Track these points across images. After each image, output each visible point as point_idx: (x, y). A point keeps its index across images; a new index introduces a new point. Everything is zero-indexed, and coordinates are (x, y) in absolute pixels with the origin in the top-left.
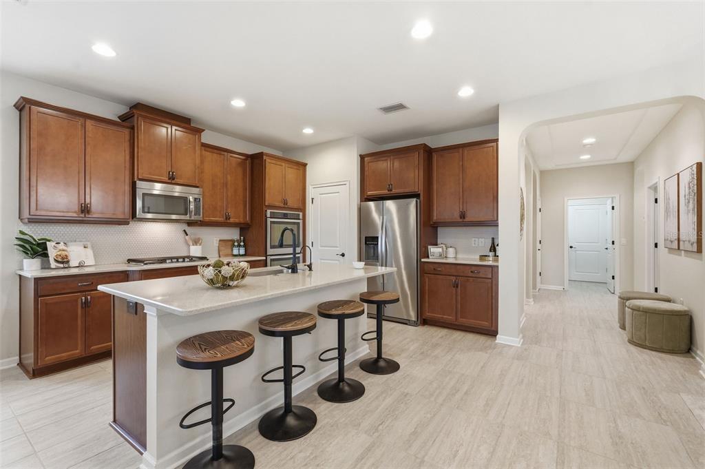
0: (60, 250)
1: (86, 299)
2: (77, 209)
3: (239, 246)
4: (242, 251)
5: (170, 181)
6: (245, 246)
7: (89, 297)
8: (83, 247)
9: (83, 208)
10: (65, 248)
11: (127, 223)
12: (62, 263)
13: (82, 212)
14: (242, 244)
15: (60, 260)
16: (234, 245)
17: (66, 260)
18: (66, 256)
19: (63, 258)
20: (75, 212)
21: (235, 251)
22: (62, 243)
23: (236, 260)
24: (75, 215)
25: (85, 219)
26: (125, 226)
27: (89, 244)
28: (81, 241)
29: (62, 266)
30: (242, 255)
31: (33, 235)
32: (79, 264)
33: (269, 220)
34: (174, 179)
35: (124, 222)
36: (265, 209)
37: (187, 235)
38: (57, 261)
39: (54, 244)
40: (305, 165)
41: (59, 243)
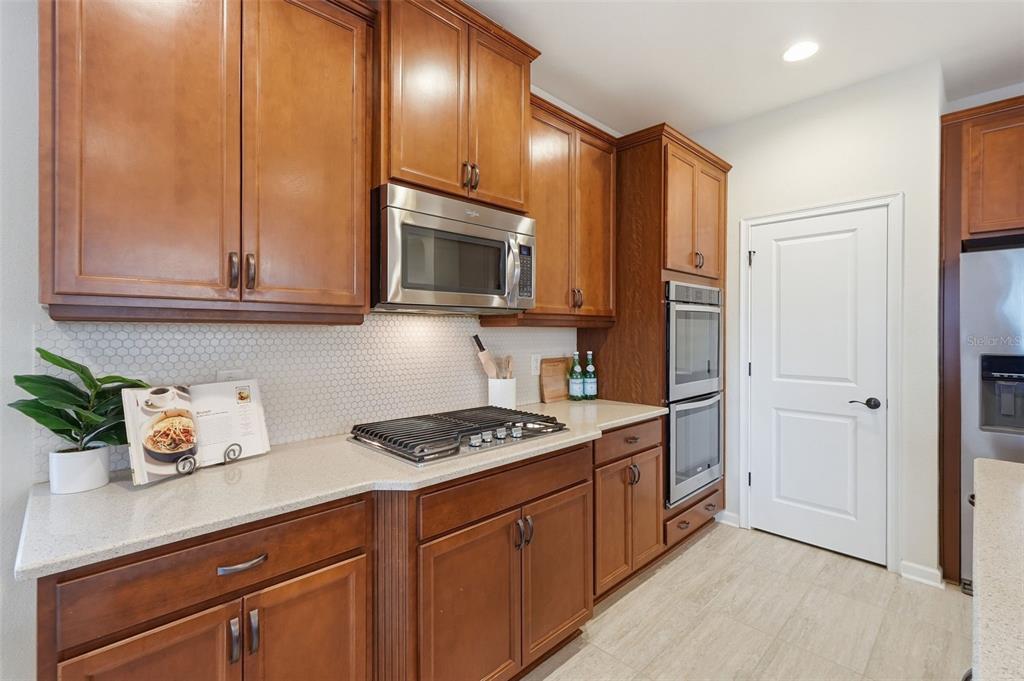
0: (167, 416)
1: (246, 623)
2: (216, 275)
3: (585, 374)
4: (591, 387)
5: (464, 193)
6: (596, 374)
7: (254, 614)
8: (235, 399)
9: (235, 270)
10: (180, 404)
11: (358, 320)
12: (173, 459)
13: (233, 281)
14: (591, 368)
15: (164, 450)
16: (572, 372)
17: (184, 448)
18: (187, 432)
19: (175, 443)
20: (212, 284)
21: (576, 388)
22: (172, 391)
23: (577, 409)
24: (211, 293)
25: (242, 306)
26: (352, 328)
27: (252, 387)
28: (229, 379)
29: (170, 470)
30: (591, 398)
31: (86, 363)
32: (226, 454)
33: (675, 307)
34: (473, 187)
35: (350, 316)
36: (664, 279)
37: (482, 349)
38: (153, 456)
39: (144, 395)
40: (725, 168)
41: (163, 391)
